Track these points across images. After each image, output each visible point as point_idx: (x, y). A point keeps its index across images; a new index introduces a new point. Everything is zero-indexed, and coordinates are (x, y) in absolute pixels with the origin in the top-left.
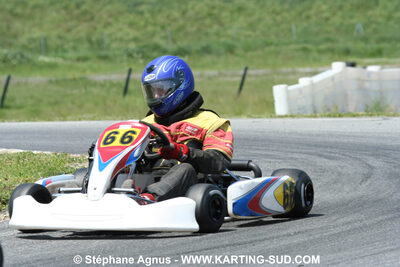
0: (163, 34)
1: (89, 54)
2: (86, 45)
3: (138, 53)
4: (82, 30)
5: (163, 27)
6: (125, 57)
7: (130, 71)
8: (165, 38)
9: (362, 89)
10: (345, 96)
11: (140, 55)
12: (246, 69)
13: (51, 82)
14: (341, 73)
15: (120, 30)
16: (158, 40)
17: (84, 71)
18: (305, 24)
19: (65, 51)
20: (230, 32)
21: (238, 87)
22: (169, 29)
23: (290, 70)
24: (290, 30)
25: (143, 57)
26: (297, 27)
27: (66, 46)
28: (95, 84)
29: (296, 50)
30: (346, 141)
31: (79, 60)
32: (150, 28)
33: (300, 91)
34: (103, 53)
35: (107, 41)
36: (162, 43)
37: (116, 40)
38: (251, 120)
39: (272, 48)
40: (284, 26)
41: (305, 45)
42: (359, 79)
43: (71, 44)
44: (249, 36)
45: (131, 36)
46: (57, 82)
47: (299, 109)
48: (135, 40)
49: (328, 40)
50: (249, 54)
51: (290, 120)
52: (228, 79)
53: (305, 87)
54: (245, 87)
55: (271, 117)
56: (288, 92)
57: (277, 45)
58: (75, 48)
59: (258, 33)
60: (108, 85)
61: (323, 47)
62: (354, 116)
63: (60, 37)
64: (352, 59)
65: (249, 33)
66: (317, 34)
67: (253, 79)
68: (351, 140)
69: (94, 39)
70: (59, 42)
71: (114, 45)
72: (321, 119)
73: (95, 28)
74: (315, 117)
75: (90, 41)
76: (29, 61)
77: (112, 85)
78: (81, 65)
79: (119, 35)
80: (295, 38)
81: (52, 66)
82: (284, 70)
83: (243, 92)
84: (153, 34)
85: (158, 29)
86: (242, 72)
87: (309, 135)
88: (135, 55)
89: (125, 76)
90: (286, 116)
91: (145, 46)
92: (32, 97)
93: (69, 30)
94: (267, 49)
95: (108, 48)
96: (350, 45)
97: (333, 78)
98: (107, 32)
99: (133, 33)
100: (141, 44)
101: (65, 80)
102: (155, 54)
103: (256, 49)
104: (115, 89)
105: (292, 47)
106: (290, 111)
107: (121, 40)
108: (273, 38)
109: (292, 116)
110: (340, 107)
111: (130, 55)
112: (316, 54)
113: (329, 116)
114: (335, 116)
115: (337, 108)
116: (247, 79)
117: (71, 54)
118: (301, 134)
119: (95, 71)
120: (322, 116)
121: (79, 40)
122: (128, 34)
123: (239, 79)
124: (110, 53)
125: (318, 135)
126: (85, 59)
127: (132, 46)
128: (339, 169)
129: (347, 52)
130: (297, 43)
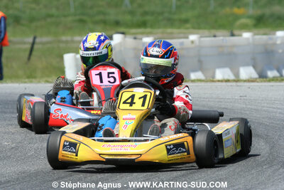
12: (35, 38)
14: (120, 44)
21: (28, 53)
38: (50, 85)
42: (135, 49)
52: (18, 46)
54: (34, 53)
67: (40, 46)
83: (32, 58)
86: (31, 40)
112: (91, 25)
116: (36, 47)
123: (29, 46)
129: (117, 23)
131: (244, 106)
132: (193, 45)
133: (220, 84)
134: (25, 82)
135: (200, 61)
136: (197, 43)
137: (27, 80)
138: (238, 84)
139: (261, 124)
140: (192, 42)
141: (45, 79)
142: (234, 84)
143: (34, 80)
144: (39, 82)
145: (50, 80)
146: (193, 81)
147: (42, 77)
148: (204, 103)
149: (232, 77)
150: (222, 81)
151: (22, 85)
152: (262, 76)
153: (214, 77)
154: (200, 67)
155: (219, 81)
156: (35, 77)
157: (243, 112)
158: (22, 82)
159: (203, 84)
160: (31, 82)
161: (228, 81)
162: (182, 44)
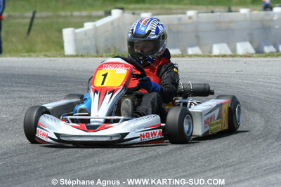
10: (122, 38)
12: (34, 13)
14: (119, 19)
21: (27, 27)
33: (85, 33)
38: (48, 59)
47: (84, 49)
52: (18, 21)
53: (89, 30)
54: (33, 28)
67: (40, 21)
83: (32, 33)
86: (31, 15)
97: (112, 23)
106: (76, 50)
110: (117, 47)
115: (115, 48)
116: (35, 21)
123: (28, 21)
131: (240, 80)
132: (190, 21)
133: (217, 59)
134: (24, 56)
135: (197, 37)
136: (195, 18)
137: (26, 54)
138: (235, 59)
139: (256, 98)
140: (190, 18)
141: (43, 53)
142: (231, 59)
143: (32, 54)
144: (38, 56)
145: (48, 54)
146: (190, 56)
147: (41, 51)
148: (201, 77)
149: (229, 52)
150: (218, 56)
151: (21, 59)
152: (259, 52)
153: (211, 52)
154: (198, 42)
155: (215, 56)
156: (34, 52)
157: (239, 86)
158: (21, 56)
159: (200, 59)
160: (30, 56)
161: (224, 56)
162: (179, 19)
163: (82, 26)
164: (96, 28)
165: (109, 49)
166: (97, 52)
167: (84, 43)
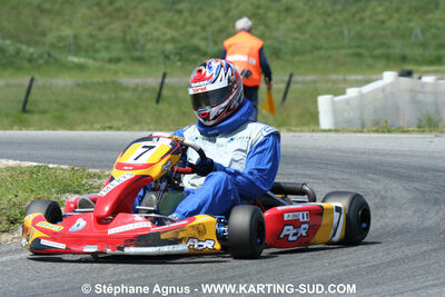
0: (204, 34)
1: (122, 55)
2: (120, 45)
3: (176, 54)
4: (116, 28)
5: (204, 28)
6: (161, 59)
7: (164, 76)
8: (205, 39)
9: (415, 102)
10: (397, 109)
11: (178, 57)
12: (291, 76)
13: (78, 85)
14: (392, 83)
15: (156, 29)
16: (197, 42)
17: (116, 73)
18: (359, 28)
19: (96, 51)
20: (275, 34)
21: (281, 95)
22: (210, 29)
23: (340, 77)
24: (342, 33)
25: (180, 60)
26: (349, 30)
27: (98, 46)
28: (125, 89)
29: (348, 55)
30: (392, 160)
31: (110, 61)
32: (189, 28)
33: (348, 102)
34: (137, 54)
35: (142, 41)
36: (202, 44)
37: (152, 40)
38: (291, 134)
39: (322, 52)
40: (335, 29)
41: (359, 50)
42: (412, 91)
43: (104, 43)
44: (296, 39)
45: (168, 36)
46: (85, 86)
48: (173, 40)
49: (383, 45)
50: (297, 58)
51: (333, 135)
55: (313, 131)
56: (334, 103)
57: (327, 49)
58: (107, 48)
59: (307, 36)
60: (140, 89)
61: (378, 52)
62: (403, 132)
63: (91, 36)
64: (408, 67)
65: (297, 35)
66: (371, 39)
68: (399, 160)
69: (128, 38)
70: (90, 41)
71: (149, 46)
72: (367, 135)
73: (130, 27)
74: (362, 132)
75: (124, 40)
76: (56, 61)
77: (146, 90)
78: (112, 67)
79: (156, 34)
80: (346, 41)
81: (81, 67)
82: (334, 77)
84: (192, 35)
85: (198, 29)
86: (287, 78)
87: (353, 153)
88: (172, 57)
89: (160, 80)
90: (330, 131)
91: (183, 48)
92: (57, 101)
93: (101, 29)
94: (316, 53)
95: (143, 48)
96: (407, 51)
97: (383, 89)
98: (142, 31)
99: (170, 33)
100: (179, 45)
101: (93, 84)
102: (194, 56)
103: (303, 53)
104: (147, 95)
105: (343, 52)
106: (336, 124)
107: (158, 40)
108: (323, 42)
109: (336, 131)
110: (389, 121)
111: (167, 57)
112: (370, 61)
113: (377, 131)
114: (383, 132)
115: (386, 122)
117: (104, 55)
118: (343, 151)
119: (128, 74)
120: (368, 132)
121: (111, 40)
122: (164, 34)
123: (283, 86)
124: (145, 55)
125: (363, 153)
126: (117, 60)
127: (169, 47)
128: (383, 193)
129: (404, 59)
130: (350, 47)
163: (344, 93)
164: (362, 96)
165: (378, 123)
166: (363, 127)
167: (346, 114)
